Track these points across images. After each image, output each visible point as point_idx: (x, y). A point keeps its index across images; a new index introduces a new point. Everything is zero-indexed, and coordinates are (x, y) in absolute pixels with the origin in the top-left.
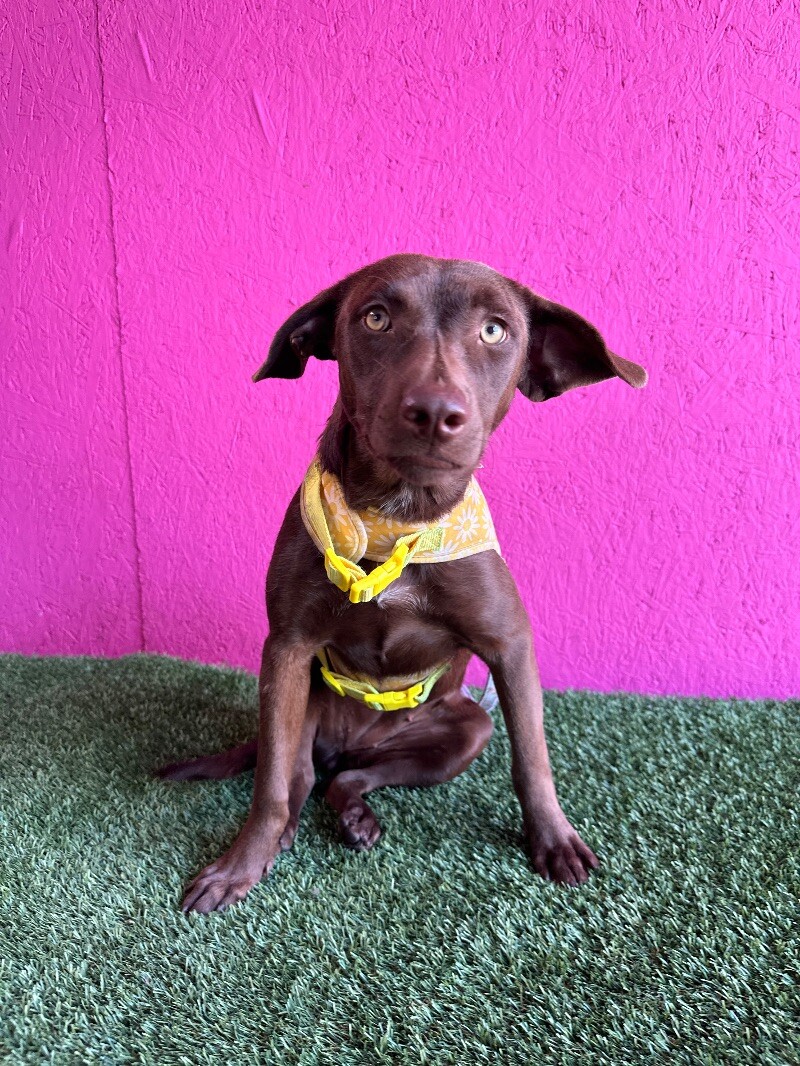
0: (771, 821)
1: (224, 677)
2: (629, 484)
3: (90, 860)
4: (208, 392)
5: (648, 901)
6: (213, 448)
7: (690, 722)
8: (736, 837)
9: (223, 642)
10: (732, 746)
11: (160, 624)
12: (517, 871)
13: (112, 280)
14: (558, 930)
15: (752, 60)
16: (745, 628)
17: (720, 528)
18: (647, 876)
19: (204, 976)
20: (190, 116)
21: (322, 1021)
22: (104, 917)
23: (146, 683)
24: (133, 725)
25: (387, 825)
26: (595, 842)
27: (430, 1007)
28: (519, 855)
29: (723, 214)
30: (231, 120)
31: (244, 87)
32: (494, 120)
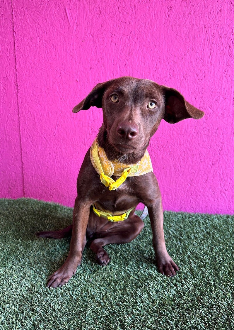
0: (230, 255)
1: (53, 206)
2: (186, 145)
3: (15, 270)
4: (48, 110)
5: (195, 281)
6: (49, 129)
7: (204, 222)
8: (220, 260)
9: (52, 194)
10: (217, 230)
11: (30, 188)
12: (154, 272)
13: (15, 70)
14: (169, 291)
15: (231, 8)
16: (220, 192)
17: (214, 160)
18: (194, 273)
19: (58, 309)
20: (43, 14)
21: (97, 323)
22: (22, 290)
23: (27, 208)
24: (24, 223)
25: (111, 257)
26: (177, 262)
27: (131, 317)
28: (154, 266)
29: (220, 59)
30: (57, 17)
31: (62, 5)
32: (147, 23)
